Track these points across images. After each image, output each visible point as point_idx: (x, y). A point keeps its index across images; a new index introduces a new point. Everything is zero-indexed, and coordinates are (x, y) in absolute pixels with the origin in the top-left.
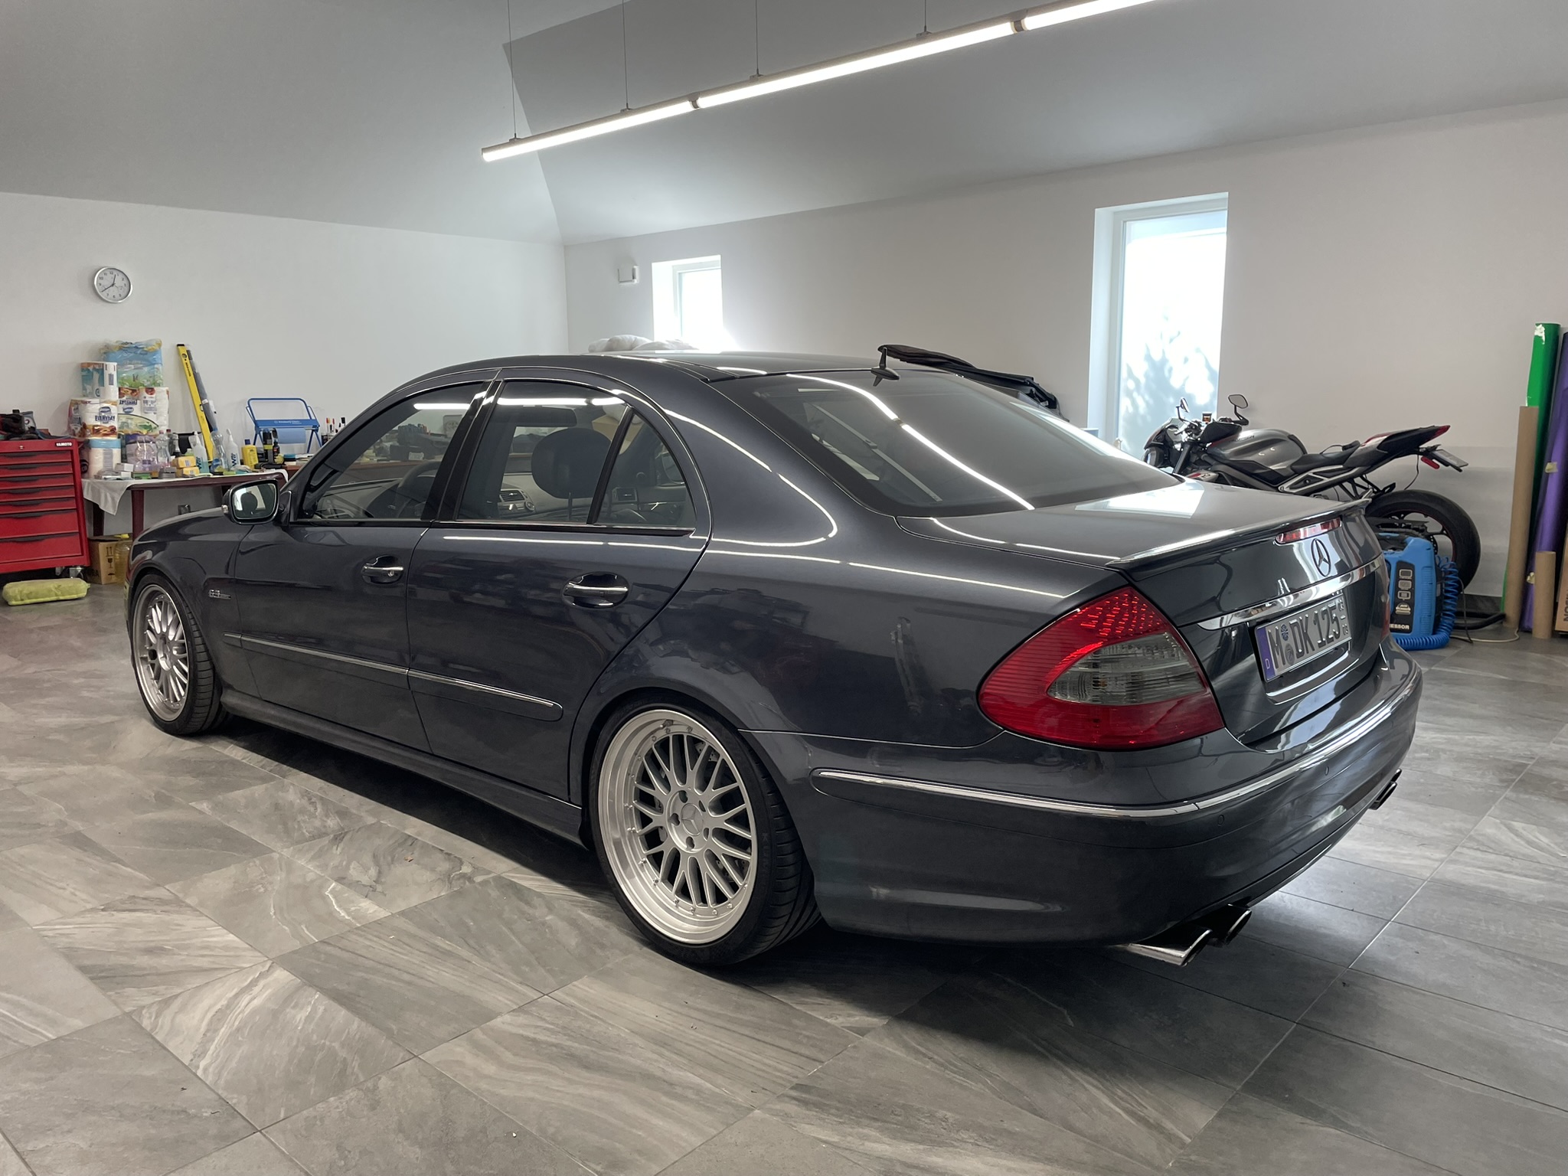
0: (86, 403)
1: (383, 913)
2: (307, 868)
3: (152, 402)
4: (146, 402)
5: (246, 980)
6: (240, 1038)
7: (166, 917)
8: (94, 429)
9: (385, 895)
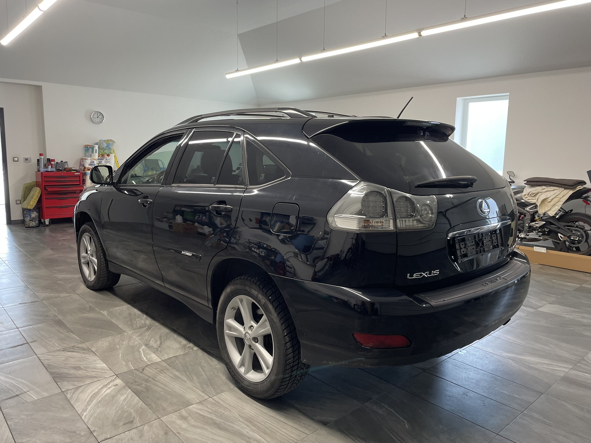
0: (86, 159)
1: (158, 360)
2: (136, 340)
4: (107, 159)
5: (106, 382)
6: (99, 405)
7: (83, 355)
8: (88, 169)
9: (161, 352)
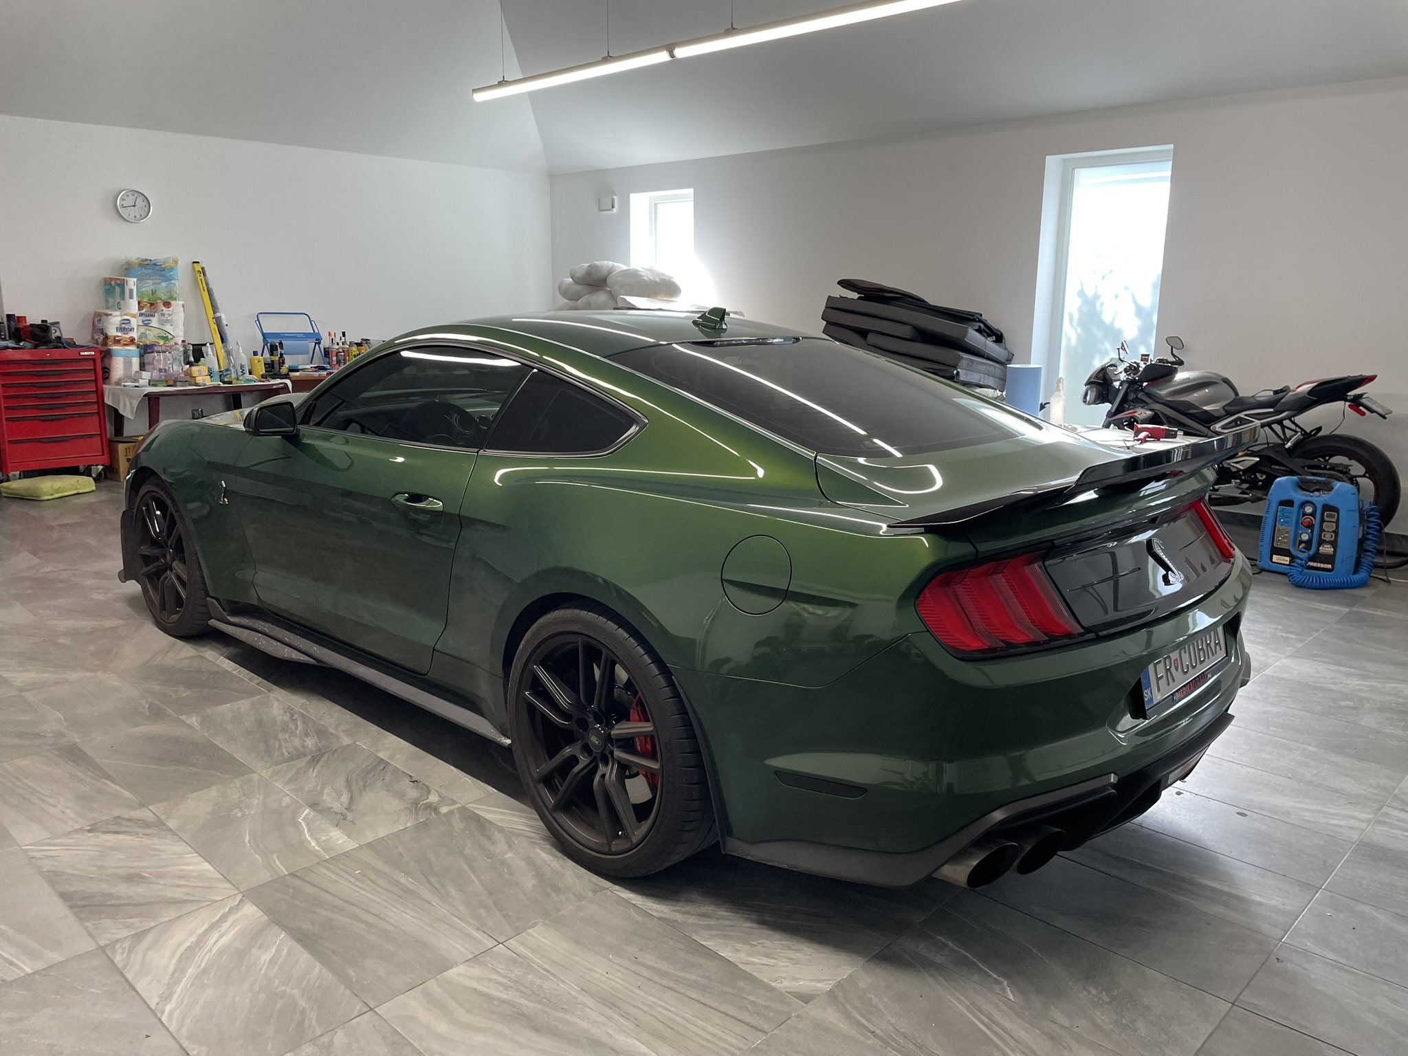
0: (108, 315)
1: (351, 845)
2: (285, 793)
3: (169, 315)
4: (163, 315)
5: (216, 915)
6: (206, 981)
7: (146, 841)
8: (115, 339)
9: (355, 824)
